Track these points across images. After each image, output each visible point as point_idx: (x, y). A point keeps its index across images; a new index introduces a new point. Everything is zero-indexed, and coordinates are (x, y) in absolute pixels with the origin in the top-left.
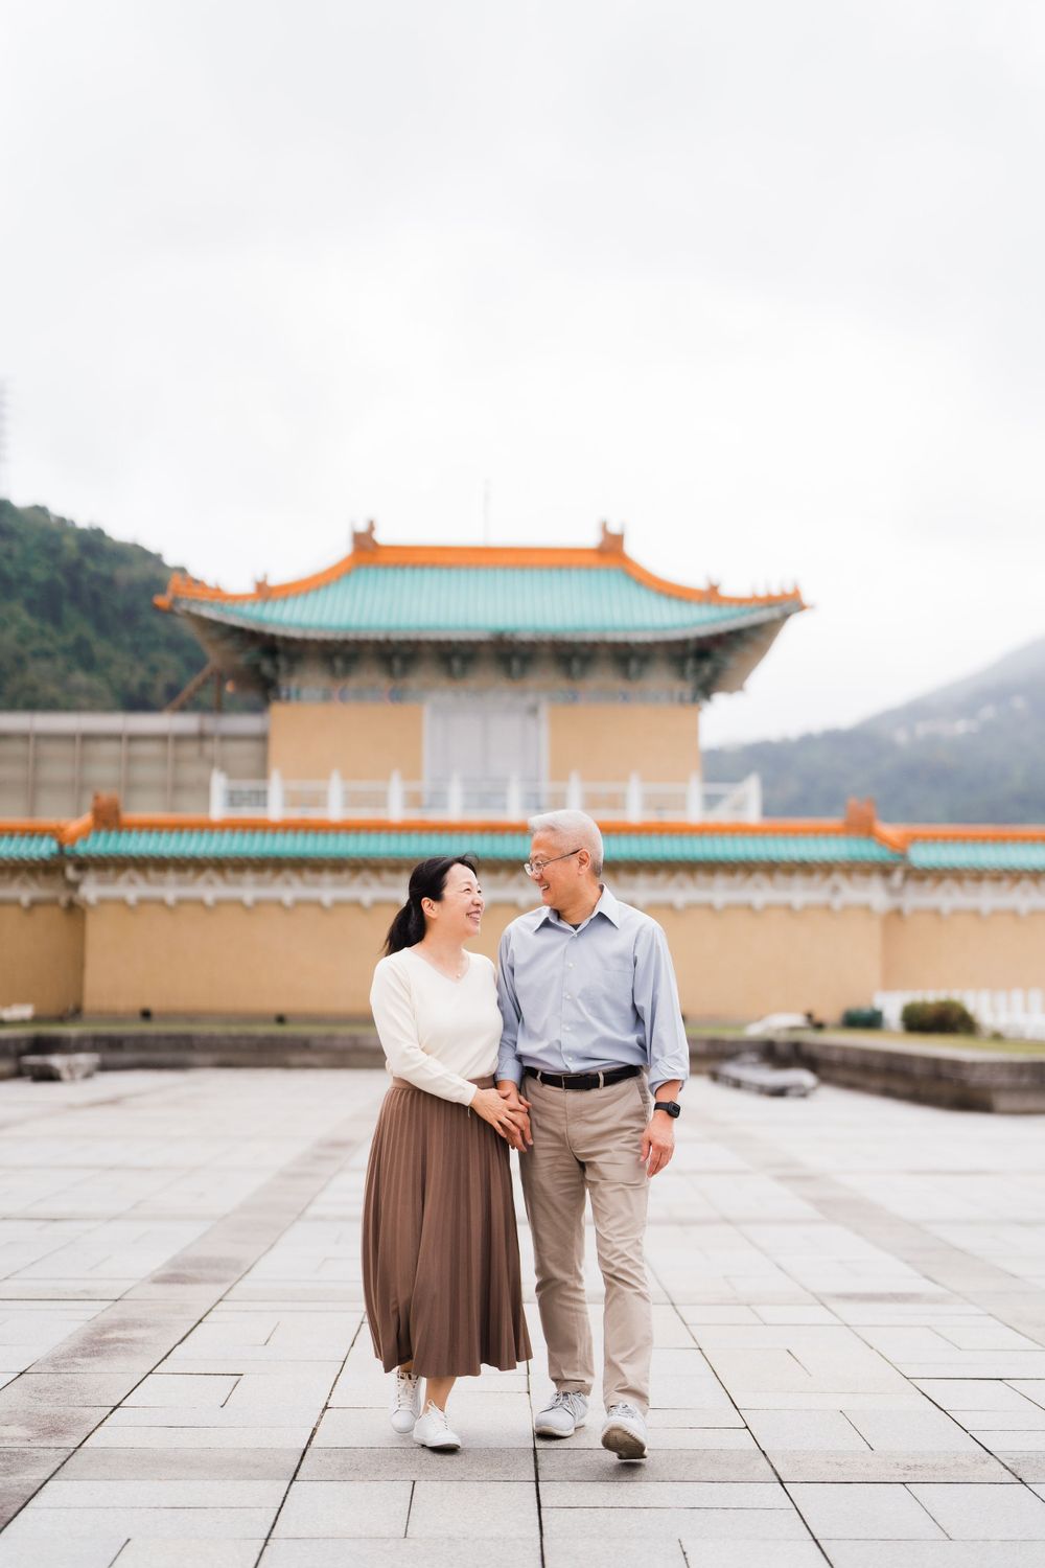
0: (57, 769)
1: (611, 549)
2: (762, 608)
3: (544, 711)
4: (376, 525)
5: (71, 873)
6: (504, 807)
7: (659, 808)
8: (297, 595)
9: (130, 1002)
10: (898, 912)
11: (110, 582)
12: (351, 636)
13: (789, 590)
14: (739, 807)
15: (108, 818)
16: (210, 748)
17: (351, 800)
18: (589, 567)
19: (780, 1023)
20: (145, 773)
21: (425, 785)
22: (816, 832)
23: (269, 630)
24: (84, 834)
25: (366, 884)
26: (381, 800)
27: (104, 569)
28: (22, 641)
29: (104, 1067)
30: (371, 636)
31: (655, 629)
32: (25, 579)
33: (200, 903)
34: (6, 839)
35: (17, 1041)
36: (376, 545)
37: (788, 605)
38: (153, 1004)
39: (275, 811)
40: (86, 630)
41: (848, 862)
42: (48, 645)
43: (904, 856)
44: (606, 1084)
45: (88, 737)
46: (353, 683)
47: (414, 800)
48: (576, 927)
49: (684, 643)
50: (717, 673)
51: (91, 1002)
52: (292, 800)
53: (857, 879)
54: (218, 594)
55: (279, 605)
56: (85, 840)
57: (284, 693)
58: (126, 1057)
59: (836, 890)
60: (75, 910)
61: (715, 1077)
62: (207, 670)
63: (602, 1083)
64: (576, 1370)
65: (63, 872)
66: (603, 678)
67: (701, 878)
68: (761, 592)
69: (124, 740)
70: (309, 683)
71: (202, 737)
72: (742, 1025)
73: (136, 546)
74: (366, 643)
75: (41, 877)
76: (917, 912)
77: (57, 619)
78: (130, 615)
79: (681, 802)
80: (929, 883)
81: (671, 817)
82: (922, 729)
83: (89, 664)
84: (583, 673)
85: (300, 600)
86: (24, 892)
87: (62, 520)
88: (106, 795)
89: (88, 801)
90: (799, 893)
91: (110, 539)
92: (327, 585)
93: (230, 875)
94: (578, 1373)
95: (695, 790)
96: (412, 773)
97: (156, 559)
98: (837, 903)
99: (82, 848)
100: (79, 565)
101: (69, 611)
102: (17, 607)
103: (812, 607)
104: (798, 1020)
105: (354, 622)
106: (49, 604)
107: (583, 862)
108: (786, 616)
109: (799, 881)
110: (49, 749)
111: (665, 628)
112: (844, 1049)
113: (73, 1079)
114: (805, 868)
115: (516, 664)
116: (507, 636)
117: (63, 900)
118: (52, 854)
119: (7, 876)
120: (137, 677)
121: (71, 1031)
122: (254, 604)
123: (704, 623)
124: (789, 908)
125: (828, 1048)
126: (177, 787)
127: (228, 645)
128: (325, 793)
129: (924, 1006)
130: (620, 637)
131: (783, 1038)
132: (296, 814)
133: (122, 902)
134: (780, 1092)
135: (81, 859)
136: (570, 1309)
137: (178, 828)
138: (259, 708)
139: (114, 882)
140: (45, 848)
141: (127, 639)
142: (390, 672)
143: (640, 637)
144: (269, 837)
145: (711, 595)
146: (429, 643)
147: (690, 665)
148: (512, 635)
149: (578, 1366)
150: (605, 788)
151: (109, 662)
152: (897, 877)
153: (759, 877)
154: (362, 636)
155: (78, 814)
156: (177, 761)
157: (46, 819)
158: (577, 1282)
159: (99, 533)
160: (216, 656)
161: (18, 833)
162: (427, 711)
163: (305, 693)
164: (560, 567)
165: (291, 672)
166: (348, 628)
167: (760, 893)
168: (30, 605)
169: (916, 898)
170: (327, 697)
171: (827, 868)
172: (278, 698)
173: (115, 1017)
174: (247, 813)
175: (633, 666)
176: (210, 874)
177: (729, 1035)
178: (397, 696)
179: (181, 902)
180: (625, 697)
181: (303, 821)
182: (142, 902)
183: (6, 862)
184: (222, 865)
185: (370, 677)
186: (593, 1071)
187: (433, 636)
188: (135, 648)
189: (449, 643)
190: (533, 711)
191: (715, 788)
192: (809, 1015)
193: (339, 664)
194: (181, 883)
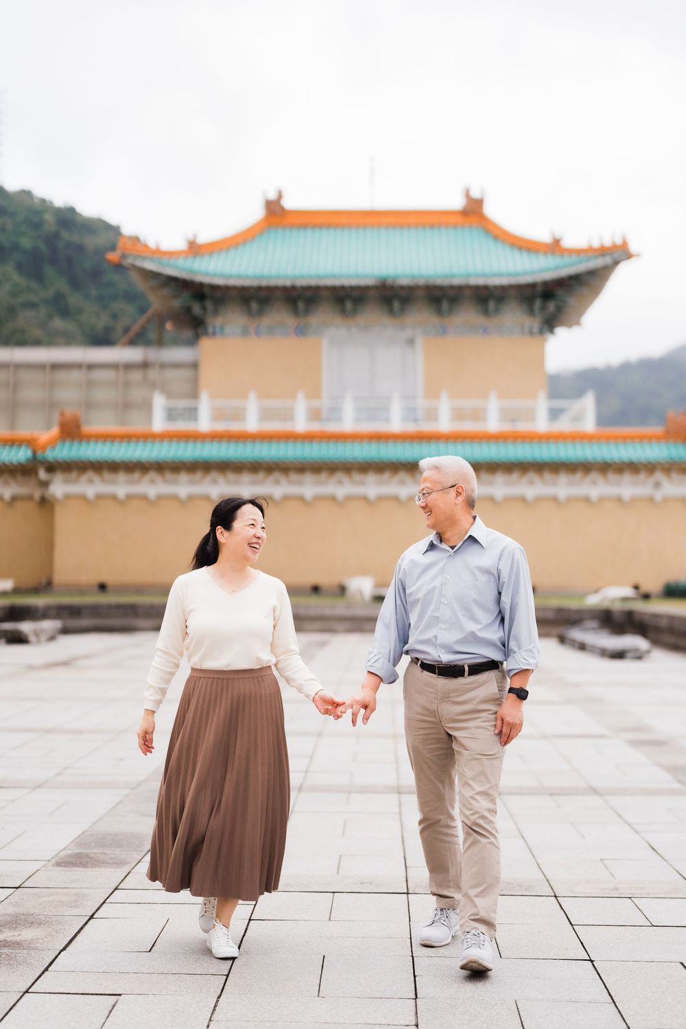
0: (31, 393)
1: (473, 211)
2: (596, 257)
3: (420, 342)
4: (283, 194)
5: (42, 475)
6: (388, 420)
7: (513, 420)
8: (220, 251)
9: (90, 577)
11: (80, 248)
12: (264, 283)
13: (619, 241)
14: (578, 418)
15: (71, 431)
16: (153, 374)
17: (265, 415)
18: (455, 226)
19: (614, 594)
20: (102, 394)
21: (324, 403)
22: (641, 438)
23: (199, 279)
24: (52, 443)
25: (277, 482)
26: (289, 415)
27: (76, 238)
28: (14, 295)
29: (66, 631)
30: (280, 283)
31: (509, 275)
32: (16, 247)
33: (144, 498)
36: (282, 208)
37: (618, 254)
38: (108, 579)
39: (204, 424)
40: (63, 285)
41: (668, 463)
42: (33, 298)
44: (470, 674)
45: (55, 367)
46: (266, 321)
47: (315, 415)
48: (452, 548)
49: (532, 286)
50: (559, 310)
51: (59, 577)
52: (218, 415)
53: (675, 476)
54: (158, 254)
55: (206, 259)
56: (54, 448)
57: (210, 330)
58: (84, 622)
59: (657, 485)
60: (45, 503)
61: (562, 640)
62: (150, 313)
63: (466, 673)
64: (449, 887)
65: (36, 473)
66: (467, 315)
67: (548, 476)
68: (596, 244)
69: (84, 369)
70: (230, 322)
71: (145, 365)
72: (583, 595)
73: (100, 221)
74: (276, 288)
75: (19, 478)
77: (39, 277)
78: (96, 274)
79: (531, 415)
81: (522, 427)
83: (65, 312)
84: (451, 311)
85: (223, 255)
86: (7, 489)
87: (43, 201)
88: (69, 412)
89: (56, 418)
90: (628, 487)
91: (80, 215)
92: (244, 242)
93: (168, 475)
94: (452, 890)
95: (542, 405)
96: (314, 392)
97: (115, 230)
98: (659, 496)
99: (52, 454)
100: (56, 236)
101: (49, 271)
102: (9, 268)
103: (638, 255)
104: (628, 592)
105: (266, 272)
106: (33, 266)
107: (458, 494)
108: (616, 263)
109: (627, 478)
110: (24, 375)
111: (517, 274)
112: (671, 618)
113: (39, 642)
114: (632, 467)
115: (396, 305)
116: (389, 282)
117: (37, 495)
118: (28, 460)
120: (102, 321)
121: (39, 601)
122: (186, 258)
123: (549, 269)
124: (619, 500)
125: (656, 616)
126: (127, 406)
127: (166, 292)
128: (244, 409)
130: (481, 281)
131: (617, 607)
132: (221, 427)
133: (83, 497)
134: (619, 655)
135: (50, 463)
136: (444, 842)
137: (127, 438)
138: (193, 342)
139: (76, 481)
140: (21, 455)
141: (94, 292)
142: (296, 312)
143: (497, 281)
144: (199, 446)
145: (555, 247)
146: (327, 288)
147: (538, 304)
148: (394, 281)
149: (451, 884)
150: (468, 404)
151: (80, 310)
153: (595, 475)
154: (273, 283)
155: (49, 427)
156: (127, 385)
157: (23, 432)
158: (449, 820)
159: (72, 210)
160: (157, 301)
162: (325, 343)
163: (228, 330)
164: (432, 226)
165: (216, 313)
166: (262, 277)
167: (596, 487)
168: (20, 267)
170: (245, 333)
171: (650, 468)
172: (206, 334)
173: (80, 590)
174: (182, 426)
175: (492, 305)
176: (152, 475)
177: (573, 604)
178: (301, 332)
179: (130, 497)
180: (485, 331)
181: (228, 432)
182: (99, 497)
184: (160, 467)
185: (279, 316)
186: (460, 663)
187: (329, 283)
188: (100, 299)
189: (343, 288)
190: (411, 342)
191: (559, 403)
192: (636, 587)
193: (254, 305)
194: (130, 482)
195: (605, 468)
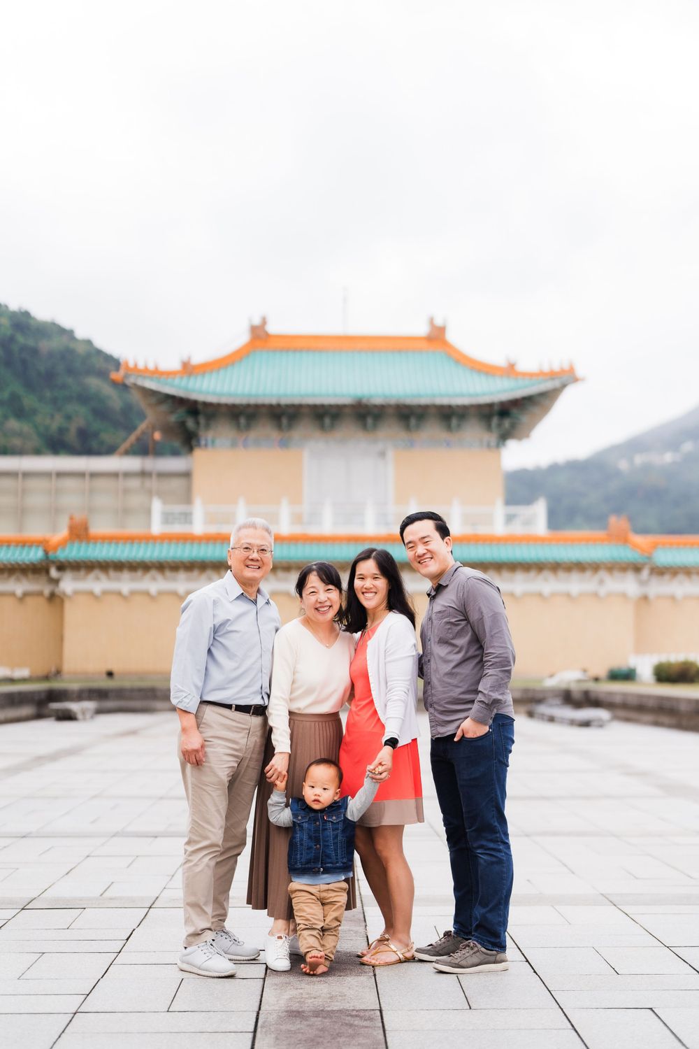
0: (38, 499)
1: (437, 337)
2: (546, 380)
3: (390, 454)
4: (267, 320)
5: (54, 573)
6: (362, 523)
7: (473, 524)
8: (212, 371)
9: (97, 666)
10: (645, 598)
11: (35, 352)
12: (252, 401)
13: (566, 367)
14: (528, 522)
15: (80, 533)
16: (150, 482)
18: (421, 351)
19: (569, 677)
20: (102, 501)
21: (305, 509)
22: (587, 541)
23: (194, 397)
24: (63, 544)
26: (274, 519)
29: (99, 711)
30: (267, 401)
31: (470, 395)
33: (146, 593)
34: (4, 548)
35: (39, 692)
36: (268, 335)
37: (565, 379)
38: (115, 667)
39: (199, 527)
40: (16, 387)
41: (610, 563)
43: (649, 558)
45: (61, 475)
46: (253, 435)
47: (297, 519)
50: (513, 426)
51: (68, 666)
52: (209, 519)
53: (617, 574)
54: (157, 373)
55: (199, 378)
56: (64, 548)
57: (203, 442)
59: (601, 582)
60: (55, 599)
61: (532, 714)
62: (144, 425)
65: (47, 572)
66: (431, 430)
67: (505, 574)
68: (546, 369)
69: (87, 477)
70: (221, 434)
71: (144, 474)
72: (542, 679)
74: (263, 406)
75: (30, 576)
76: (659, 597)
78: (50, 377)
79: (489, 520)
80: (667, 577)
81: (482, 530)
82: (639, 460)
84: (418, 427)
85: (214, 375)
86: (18, 586)
88: (78, 517)
89: (65, 521)
90: (576, 584)
91: (34, 319)
92: (233, 364)
93: (168, 573)
95: (499, 512)
96: (296, 499)
98: (603, 591)
99: (62, 554)
100: (12, 339)
104: (579, 675)
105: (254, 391)
108: (564, 386)
109: (575, 576)
110: (33, 483)
111: (477, 395)
112: (625, 695)
113: (85, 719)
114: (580, 567)
115: (370, 421)
116: (364, 401)
117: (47, 592)
118: (39, 559)
119: (6, 575)
122: (182, 378)
123: (505, 391)
124: (568, 595)
125: (611, 693)
126: (126, 511)
127: (164, 408)
128: (233, 512)
129: (669, 665)
130: (445, 401)
131: (575, 687)
132: (213, 530)
133: (90, 593)
134: (586, 724)
135: (61, 562)
137: (131, 539)
139: (84, 579)
140: (35, 555)
142: (280, 427)
143: (459, 401)
144: (195, 546)
145: (510, 370)
146: (308, 406)
147: (495, 421)
151: (34, 412)
152: (645, 573)
153: (547, 574)
154: (260, 401)
155: (58, 529)
156: (125, 492)
157: (33, 533)
160: (151, 415)
161: (13, 544)
162: (305, 454)
163: (218, 442)
164: (400, 351)
165: (207, 426)
166: (250, 396)
167: (548, 584)
169: (658, 588)
170: (234, 445)
171: (595, 567)
172: (199, 445)
173: (89, 676)
174: (178, 529)
175: (454, 422)
176: (153, 573)
177: (536, 686)
178: (284, 444)
179: (133, 593)
180: (448, 444)
181: (218, 534)
182: (105, 593)
183: (4, 565)
184: (162, 567)
185: (263, 430)
187: (311, 401)
188: (54, 401)
189: (323, 406)
190: (382, 454)
191: (513, 509)
192: (585, 671)
193: (243, 421)
194: (133, 580)
195: (555, 567)
